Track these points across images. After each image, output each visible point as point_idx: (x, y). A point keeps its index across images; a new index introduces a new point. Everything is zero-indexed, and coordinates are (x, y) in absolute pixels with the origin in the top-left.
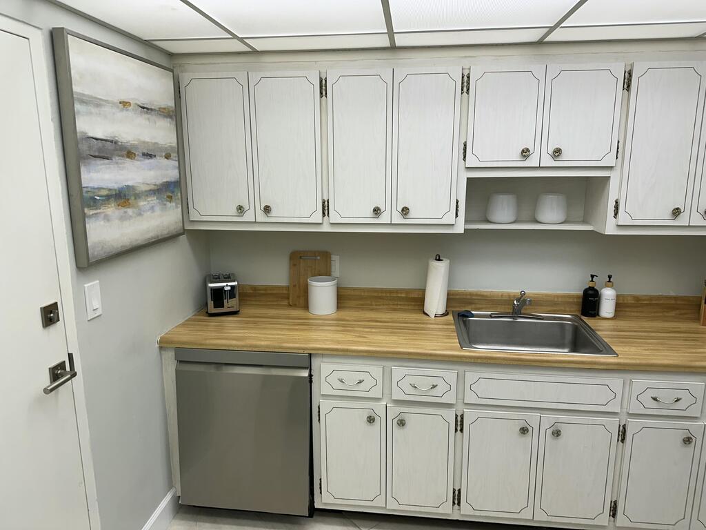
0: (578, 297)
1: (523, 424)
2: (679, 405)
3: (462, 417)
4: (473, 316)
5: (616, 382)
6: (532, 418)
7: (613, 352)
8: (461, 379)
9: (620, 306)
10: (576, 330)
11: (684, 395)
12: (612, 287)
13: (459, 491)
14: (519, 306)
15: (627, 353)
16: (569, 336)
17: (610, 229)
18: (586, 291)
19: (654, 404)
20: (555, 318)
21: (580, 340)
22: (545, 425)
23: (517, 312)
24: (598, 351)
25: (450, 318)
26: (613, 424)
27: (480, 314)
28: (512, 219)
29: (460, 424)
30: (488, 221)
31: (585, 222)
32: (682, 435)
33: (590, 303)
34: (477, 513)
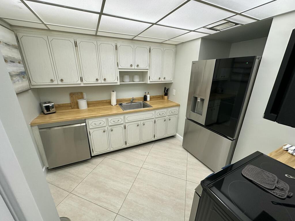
0: (143, 97)
1: (138, 124)
2: (164, 114)
3: (125, 126)
4: (123, 104)
5: (153, 112)
6: (139, 122)
7: (152, 107)
8: (124, 118)
9: (150, 98)
10: (144, 104)
11: (164, 112)
12: (149, 95)
13: (126, 142)
14: (132, 101)
15: (154, 106)
16: (142, 106)
17: (149, 83)
18: (144, 96)
19: (159, 115)
20: (139, 102)
21: (145, 106)
22: (142, 123)
23: (132, 102)
24: (149, 107)
25: (118, 105)
26: (153, 120)
27: (124, 104)
28: (129, 81)
29: (125, 127)
30: (124, 82)
31: (143, 81)
32: (164, 120)
33: (145, 98)
34: (130, 145)
